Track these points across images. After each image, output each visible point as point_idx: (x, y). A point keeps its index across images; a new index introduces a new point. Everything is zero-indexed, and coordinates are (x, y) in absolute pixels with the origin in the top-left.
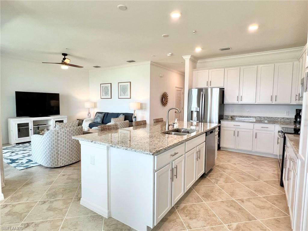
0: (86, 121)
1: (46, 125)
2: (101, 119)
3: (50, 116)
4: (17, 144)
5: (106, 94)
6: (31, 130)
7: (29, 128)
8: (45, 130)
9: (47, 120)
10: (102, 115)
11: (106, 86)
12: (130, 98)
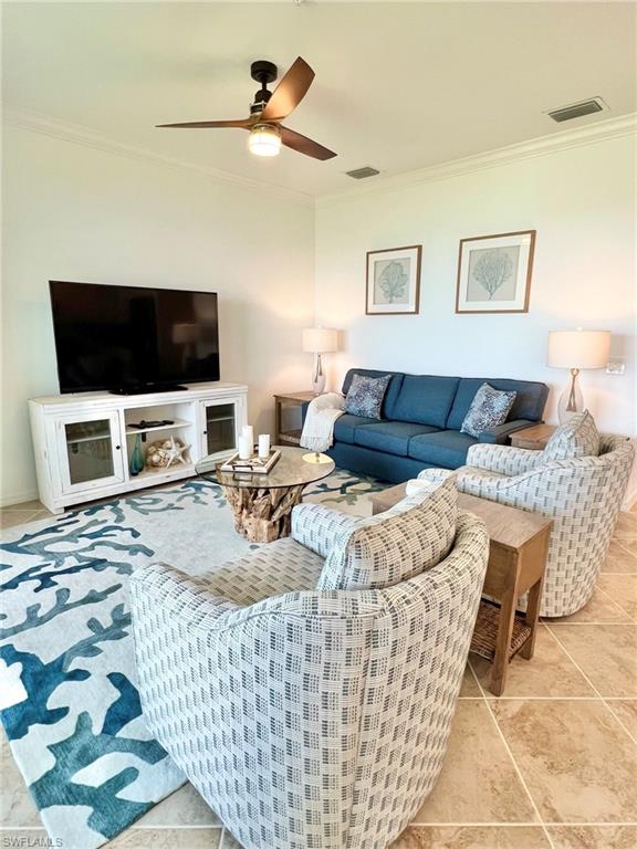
0: (320, 408)
1: (172, 423)
2: (375, 401)
3: (186, 389)
4: (67, 509)
5: (393, 293)
6: (118, 448)
7: (109, 440)
8: (168, 444)
9: (174, 406)
10: (378, 385)
11: (392, 262)
12: (526, 310)
